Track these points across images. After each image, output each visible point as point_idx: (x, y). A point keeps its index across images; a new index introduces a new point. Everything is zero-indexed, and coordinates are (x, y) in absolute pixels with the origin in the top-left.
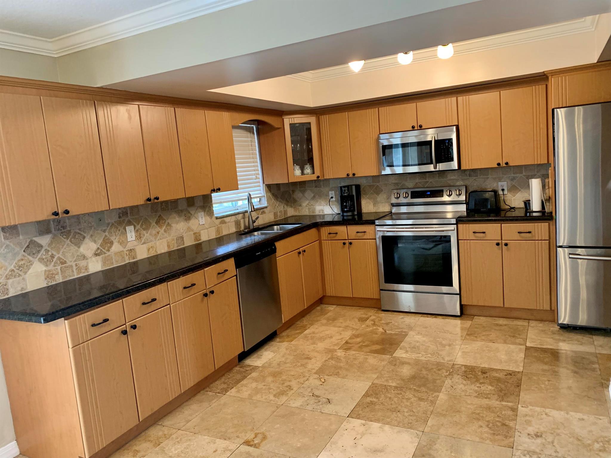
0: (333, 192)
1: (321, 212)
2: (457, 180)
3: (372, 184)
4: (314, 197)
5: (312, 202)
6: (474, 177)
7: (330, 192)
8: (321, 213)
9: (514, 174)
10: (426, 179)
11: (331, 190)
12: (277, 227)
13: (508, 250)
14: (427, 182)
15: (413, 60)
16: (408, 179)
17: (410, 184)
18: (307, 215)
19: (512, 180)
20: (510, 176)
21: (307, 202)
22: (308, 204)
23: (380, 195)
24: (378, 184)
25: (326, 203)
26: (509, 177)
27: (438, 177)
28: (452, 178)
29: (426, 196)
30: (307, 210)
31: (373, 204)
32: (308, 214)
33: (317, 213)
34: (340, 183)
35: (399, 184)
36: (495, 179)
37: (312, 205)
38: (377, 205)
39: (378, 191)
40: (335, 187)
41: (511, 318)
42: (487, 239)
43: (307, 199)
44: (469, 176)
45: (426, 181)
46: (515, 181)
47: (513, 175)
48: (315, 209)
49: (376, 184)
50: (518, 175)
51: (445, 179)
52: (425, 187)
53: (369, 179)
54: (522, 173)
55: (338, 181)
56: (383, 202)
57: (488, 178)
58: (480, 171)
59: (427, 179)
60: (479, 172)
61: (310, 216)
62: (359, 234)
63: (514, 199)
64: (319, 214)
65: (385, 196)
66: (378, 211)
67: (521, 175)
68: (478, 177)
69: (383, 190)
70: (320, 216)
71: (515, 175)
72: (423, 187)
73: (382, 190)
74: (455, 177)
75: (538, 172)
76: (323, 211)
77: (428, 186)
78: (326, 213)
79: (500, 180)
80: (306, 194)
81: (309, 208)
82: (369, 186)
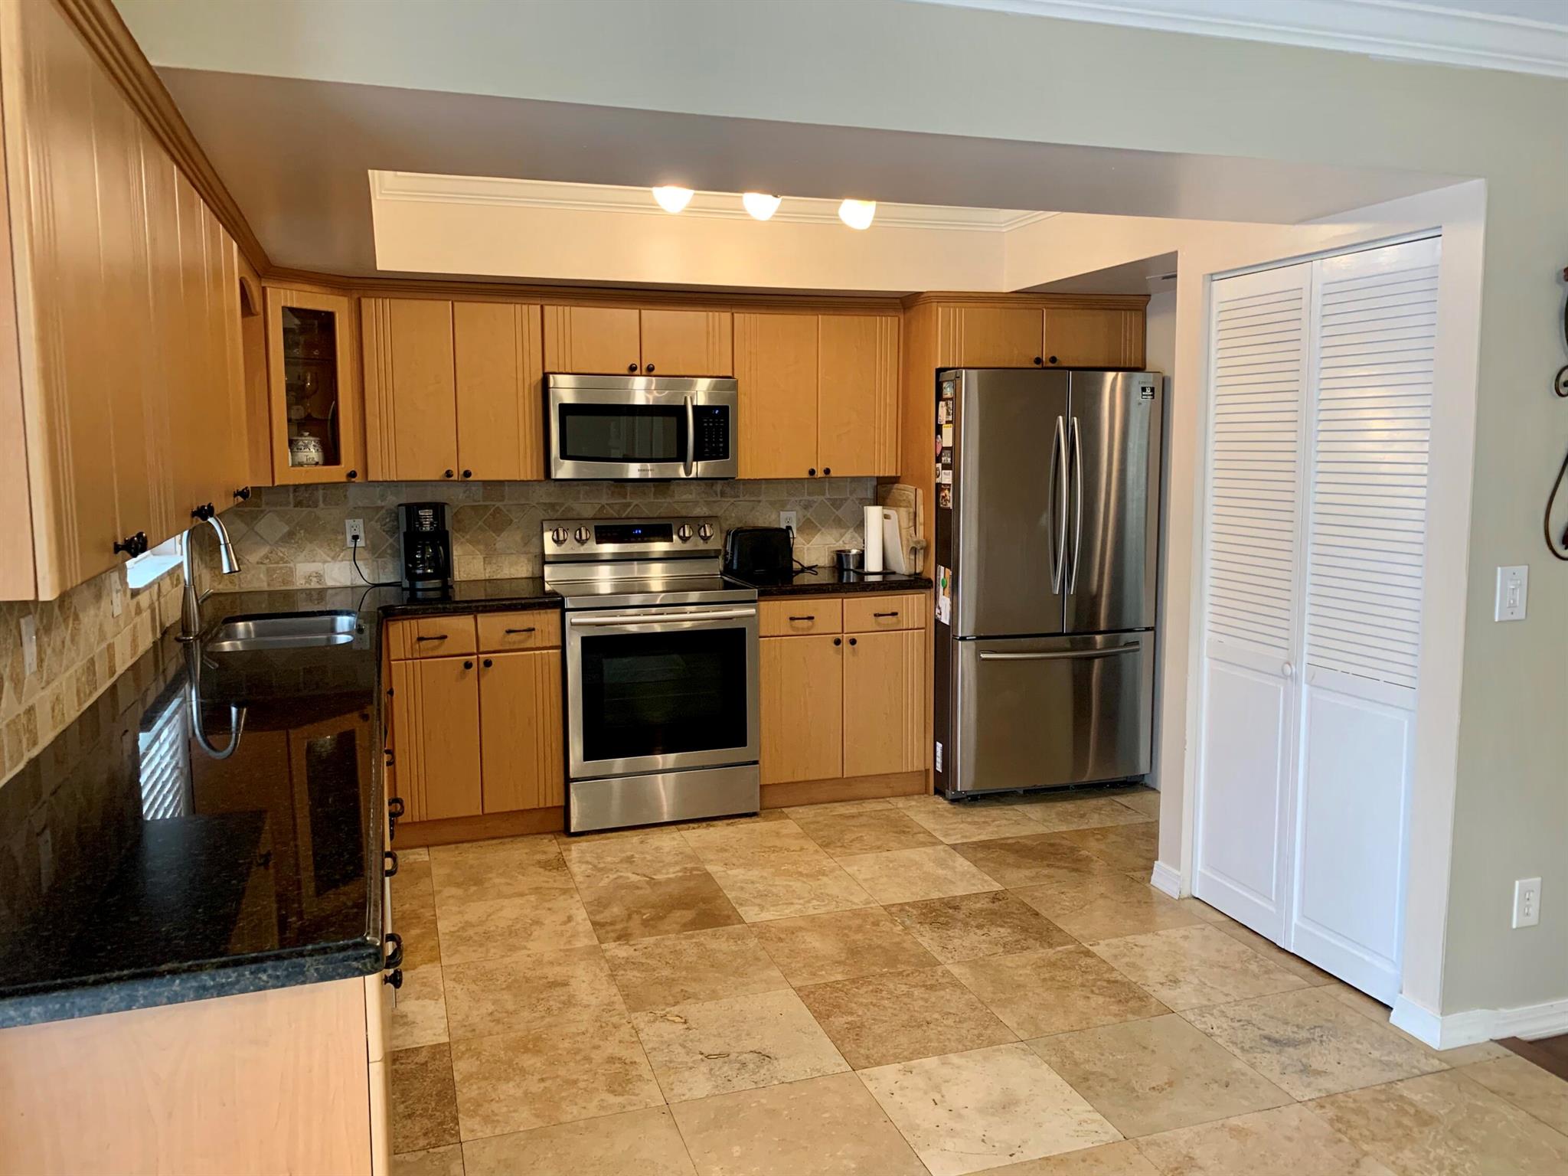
0: (360, 522)
1: (314, 579)
2: (696, 503)
3: (481, 503)
4: (291, 535)
5: (283, 551)
6: (731, 497)
7: (347, 521)
8: (314, 585)
9: (809, 494)
10: (625, 498)
11: (353, 515)
12: (247, 627)
13: (854, 653)
14: (629, 504)
15: (777, 212)
16: (581, 496)
17: (587, 506)
18: (261, 592)
19: (806, 508)
20: (801, 498)
21: (264, 551)
22: (267, 558)
23: (504, 534)
24: (498, 504)
25: (333, 554)
26: (800, 501)
27: (655, 494)
28: (685, 497)
29: (633, 539)
30: (262, 576)
31: (484, 558)
32: (266, 588)
33: (300, 583)
34: (383, 497)
35: (558, 508)
36: (772, 504)
37: (282, 559)
38: (494, 561)
39: (498, 523)
40: (363, 508)
41: (849, 800)
42: (819, 632)
43: (264, 541)
44: (722, 496)
45: (624, 501)
46: (811, 510)
47: (806, 497)
48: (291, 571)
49: (493, 503)
50: (815, 498)
51: (668, 500)
52: (624, 516)
53: (473, 488)
54: (824, 494)
55: (378, 489)
56: (513, 551)
57: (759, 501)
58: (744, 484)
59: (628, 497)
60: (741, 487)
61: (270, 593)
62: (512, 634)
63: (808, 549)
64: (308, 586)
65: (518, 537)
66: (499, 577)
67: (822, 498)
68: (741, 498)
69: (515, 520)
70: (309, 593)
71: (811, 498)
72: (617, 516)
73: (511, 521)
74: (690, 497)
75: (851, 494)
76: (319, 576)
77: (630, 516)
78: (330, 583)
79: (782, 506)
80: (261, 526)
81: (267, 570)
82: (473, 507)
